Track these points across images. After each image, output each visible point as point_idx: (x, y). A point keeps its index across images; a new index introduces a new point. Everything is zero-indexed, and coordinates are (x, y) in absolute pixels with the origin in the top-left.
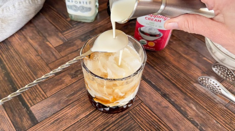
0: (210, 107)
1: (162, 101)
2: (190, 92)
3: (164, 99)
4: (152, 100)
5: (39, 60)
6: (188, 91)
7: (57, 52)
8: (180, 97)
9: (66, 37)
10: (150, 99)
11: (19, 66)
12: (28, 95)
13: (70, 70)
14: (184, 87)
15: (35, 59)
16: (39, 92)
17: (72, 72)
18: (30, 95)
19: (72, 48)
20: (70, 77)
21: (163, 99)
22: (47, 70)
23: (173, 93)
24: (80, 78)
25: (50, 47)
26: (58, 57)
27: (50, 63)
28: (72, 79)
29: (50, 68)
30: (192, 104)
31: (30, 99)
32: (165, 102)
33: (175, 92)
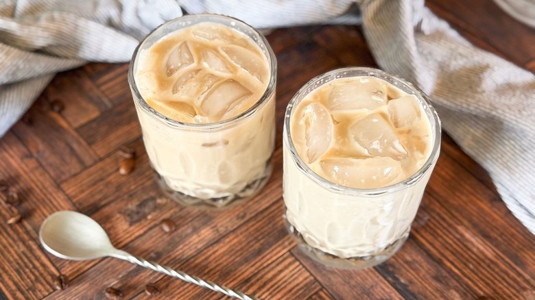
1: (374, 284)
2: (452, 258)
3: (381, 277)
4: (349, 283)
5: (32, 171)
6: (447, 253)
8: (423, 272)
10: (344, 280)
12: (11, 278)
14: (437, 244)
15: (22, 168)
16: (41, 268)
17: (130, 206)
18: (17, 278)
20: (123, 222)
21: (378, 277)
22: (59, 200)
23: (407, 262)
24: (152, 224)
26: (88, 161)
28: (132, 228)
29: (67, 195)
30: (454, 292)
31: (19, 289)
32: (384, 286)
33: (411, 257)
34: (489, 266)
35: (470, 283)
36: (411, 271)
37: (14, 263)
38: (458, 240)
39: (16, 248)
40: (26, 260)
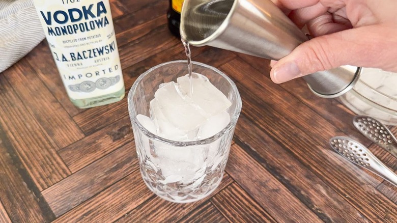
0: (351, 190)
1: (268, 180)
2: (316, 165)
3: (272, 176)
4: (251, 179)
5: (57, 110)
6: (313, 162)
8: (299, 173)
10: (248, 177)
11: (24, 119)
13: (110, 127)
14: (306, 156)
15: (51, 108)
16: (56, 165)
17: (114, 130)
18: (41, 170)
20: (110, 139)
21: (270, 176)
22: (71, 126)
23: (288, 167)
24: (127, 141)
27: (76, 115)
28: (114, 143)
29: (76, 123)
30: (319, 185)
31: (42, 177)
32: (274, 181)
33: (290, 164)
35: (329, 180)
36: (291, 172)
37: (40, 162)
38: (318, 153)
39: (42, 152)
40: (48, 160)
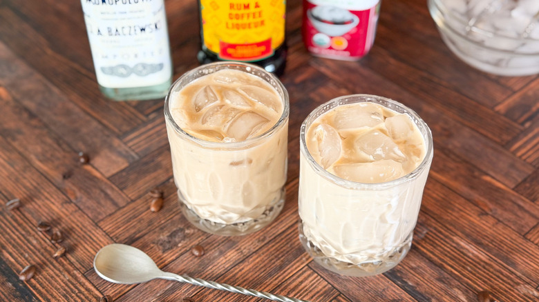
0: (501, 293)
1: (386, 287)
2: (451, 263)
3: (391, 282)
4: (363, 288)
5: (72, 214)
6: (447, 259)
7: (117, 189)
8: (427, 276)
9: (133, 148)
13: (155, 232)
14: (437, 252)
15: (63, 212)
16: (86, 293)
17: (162, 237)
19: (153, 175)
20: (157, 250)
21: (388, 282)
22: (98, 236)
23: (412, 268)
24: (183, 250)
25: (95, 177)
26: (121, 202)
27: (102, 220)
28: (165, 255)
29: (105, 231)
30: (457, 290)
33: (415, 264)
34: (484, 267)
35: (470, 282)
36: (417, 275)
38: (455, 247)
39: (62, 277)
40: (72, 287)
